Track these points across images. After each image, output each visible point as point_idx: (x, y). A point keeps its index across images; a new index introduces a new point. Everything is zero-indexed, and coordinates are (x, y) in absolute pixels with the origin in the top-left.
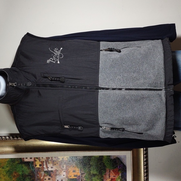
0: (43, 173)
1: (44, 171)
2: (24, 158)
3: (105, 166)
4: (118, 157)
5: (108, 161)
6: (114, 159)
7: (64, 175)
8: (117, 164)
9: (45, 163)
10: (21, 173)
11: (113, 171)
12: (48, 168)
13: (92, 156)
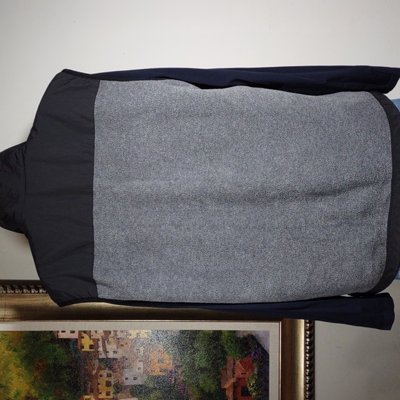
0: (96, 363)
1: (99, 359)
2: (58, 332)
3: (224, 352)
4: (253, 334)
5: (232, 342)
6: (244, 338)
7: (139, 369)
8: (250, 348)
9: (100, 343)
10: (51, 362)
11: (241, 362)
12: (108, 352)
13: (199, 331)
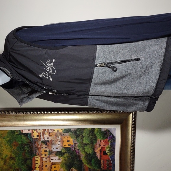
0: (40, 142)
1: (41, 141)
2: (22, 130)
3: (96, 137)
4: (109, 129)
5: (99, 133)
6: (105, 131)
7: (59, 144)
8: (107, 135)
9: (41, 134)
10: (20, 143)
11: (103, 141)
12: (45, 138)
13: (85, 128)
